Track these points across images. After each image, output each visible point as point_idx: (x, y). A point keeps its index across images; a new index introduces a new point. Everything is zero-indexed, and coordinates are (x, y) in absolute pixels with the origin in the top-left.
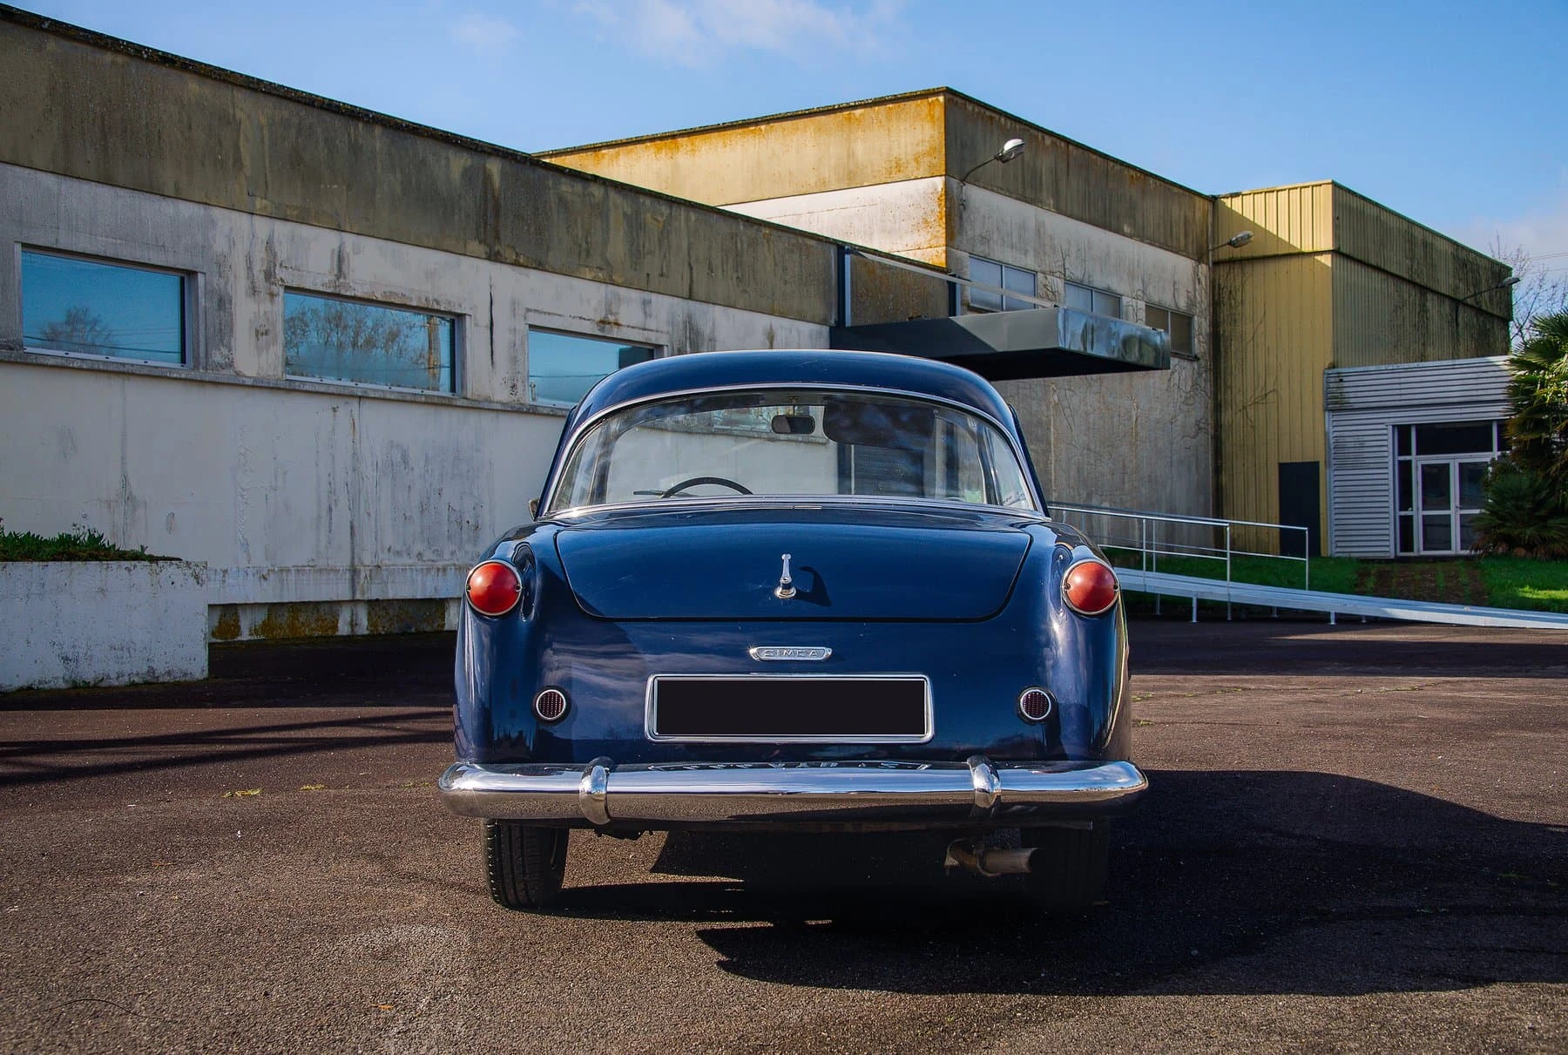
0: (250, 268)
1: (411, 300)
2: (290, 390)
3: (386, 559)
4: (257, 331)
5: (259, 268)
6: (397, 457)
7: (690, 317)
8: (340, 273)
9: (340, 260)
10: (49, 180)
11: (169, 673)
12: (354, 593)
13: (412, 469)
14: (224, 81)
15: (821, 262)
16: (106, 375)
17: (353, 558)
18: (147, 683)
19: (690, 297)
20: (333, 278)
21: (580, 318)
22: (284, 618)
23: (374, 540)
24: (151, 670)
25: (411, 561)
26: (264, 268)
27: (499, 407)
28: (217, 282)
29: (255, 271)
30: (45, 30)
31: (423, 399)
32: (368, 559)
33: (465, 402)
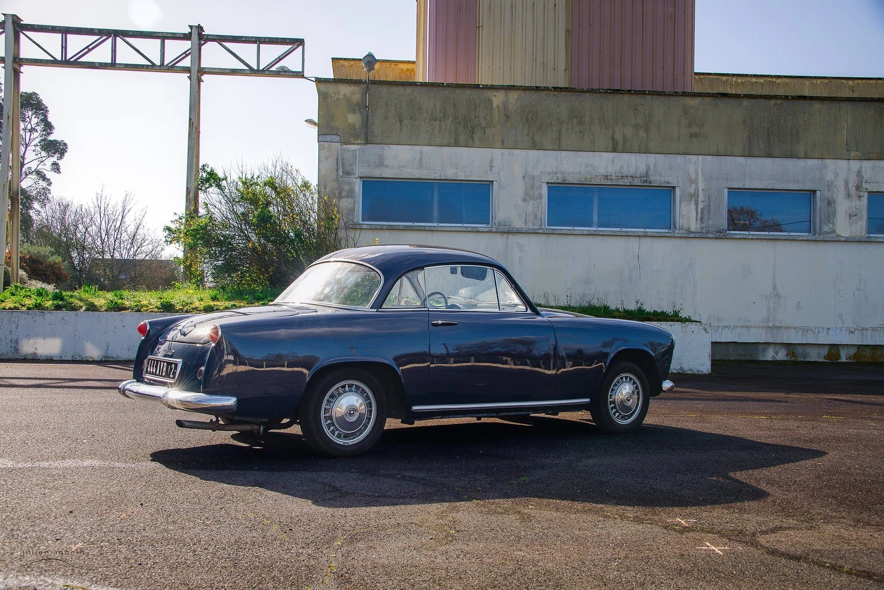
2: (869, 241)
4: (850, 215)
5: (852, 185)
10: (741, 160)
11: (690, 370)
16: (766, 241)
18: (679, 373)
22: (867, 352)
24: (682, 368)
26: (856, 184)
28: (827, 194)
29: (850, 186)
30: (742, 97)
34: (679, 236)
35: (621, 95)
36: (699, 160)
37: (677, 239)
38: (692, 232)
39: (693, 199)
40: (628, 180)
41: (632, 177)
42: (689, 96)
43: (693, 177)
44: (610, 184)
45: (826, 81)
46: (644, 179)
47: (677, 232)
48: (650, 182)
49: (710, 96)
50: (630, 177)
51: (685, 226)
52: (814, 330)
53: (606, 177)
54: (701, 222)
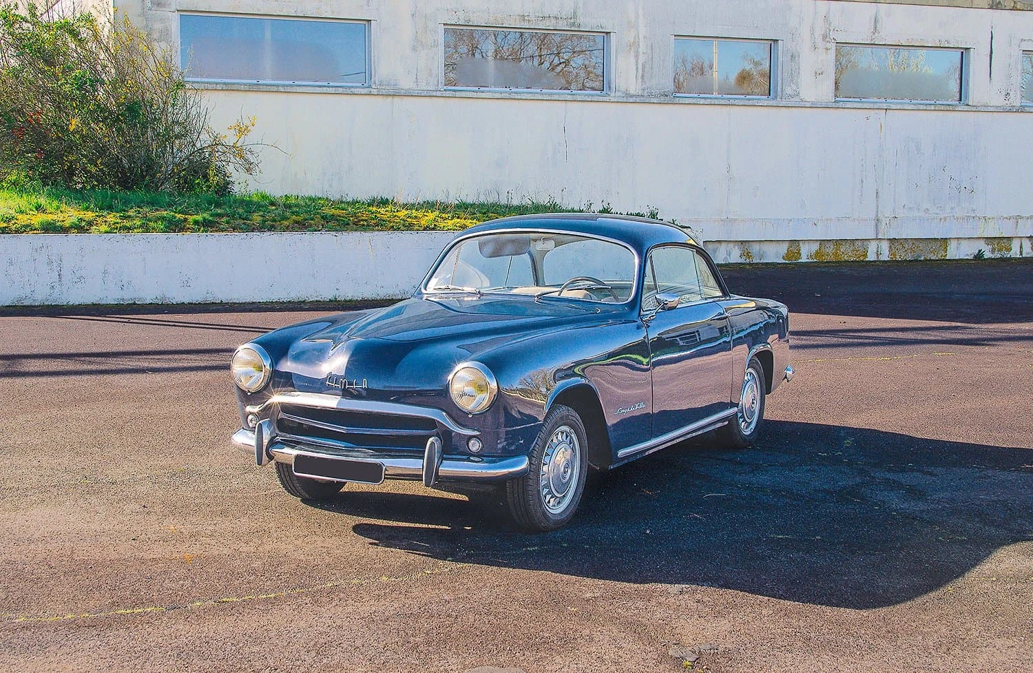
0: (813, 34)
1: (927, 42)
2: (836, 107)
3: (901, 213)
4: (816, 73)
5: (819, 32)
6: (912, 146)
8: (875, 30)
9: (876, 22)
12: (877, 234)
13: (923, 154)
17: (877, 212)
20: (870, 33)
22: (830, 249)
23: (893, 201)
25: (920, 214)
26: (823, 33)
27: (993, 109)
28: (790, 45)
29: (816, 35)
31: (933, 108)
32: (887, 213)
33: (966, 108)
34: (616, 100)
37: (614, 105)
38: (632, 96)
39: (633, 50)
40: (550, 21)
41: (556, 17)
43: (632, 19)
44: (527, 26)
46: (572, 21)
47: (613, 94)
48: (579, 25)
50: (553, 17)
51: (623, 88)
52: (773, 222)
53: (522, 17)
54: (642, 82)
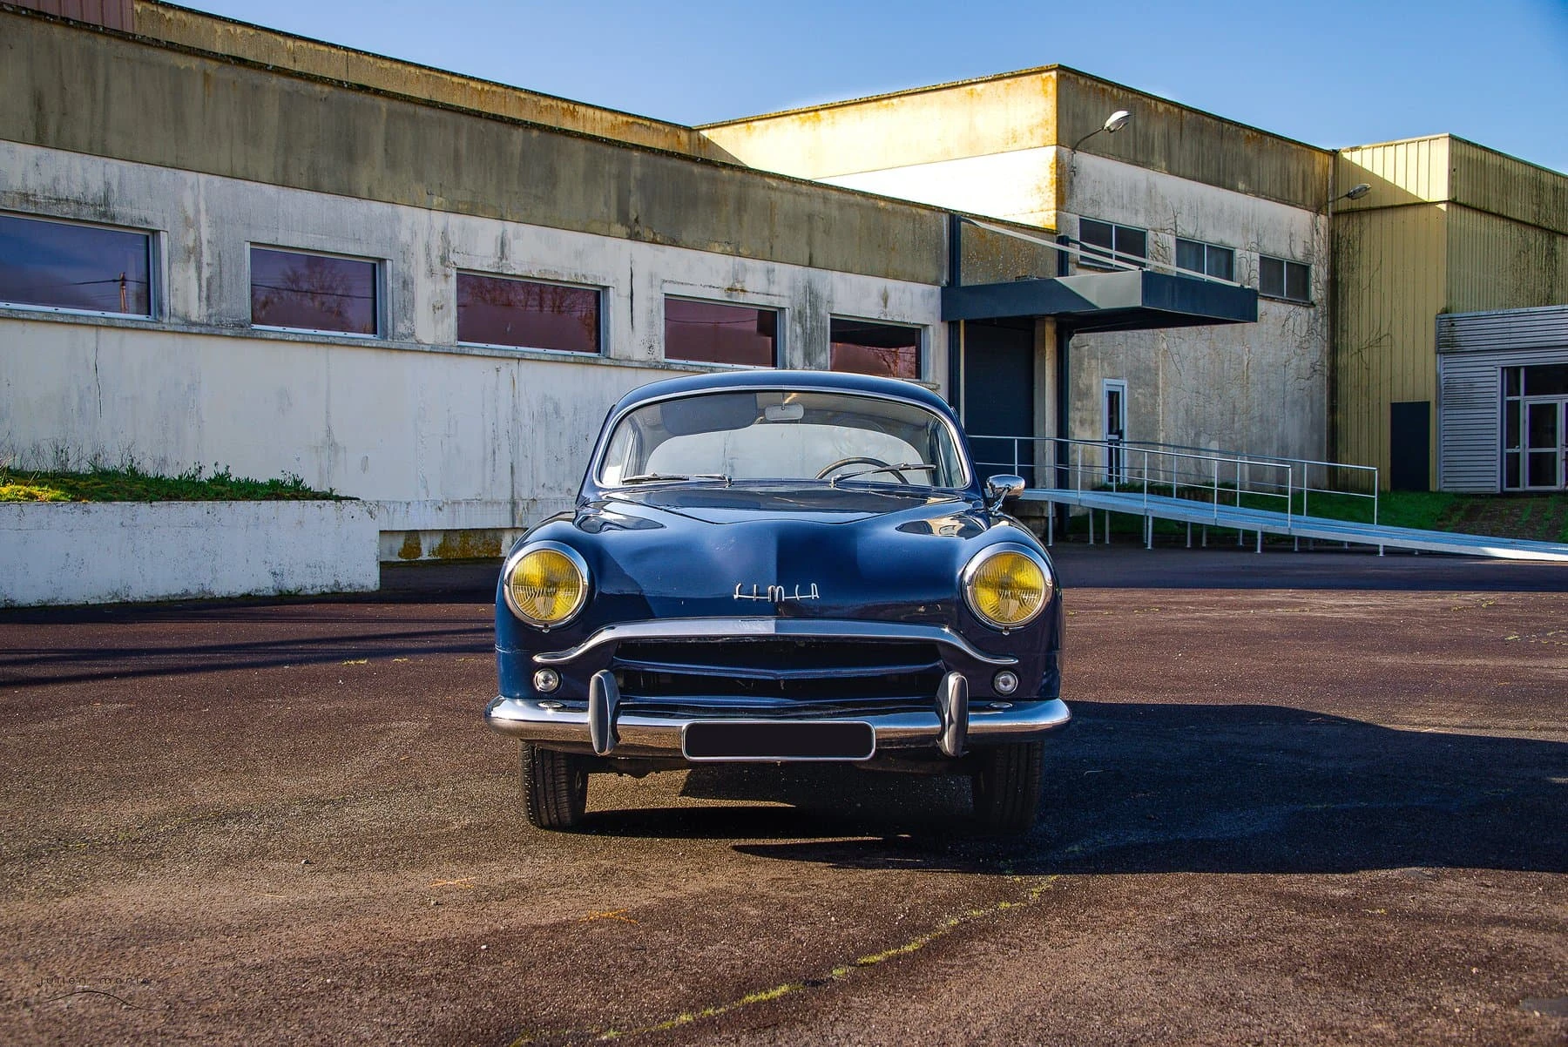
0: (428, 254)
1: (563, 276)
2: (460, 354)
3: (541, 494)
4: (434, 306)
5: (436, 254)
6: (550, 408)
7: (810, 283)
8: (503, 256)
9: (503, 245)
10: (271, 190)
11: (350, 586)
12: (514, 522)
13: (564, 418)
14: (409, 101)
15: (934, 228)
16: (314, 346)
17: (513, 492)
18: (333, 593)
19: (810, 265)
20: (497, 260)
21: (710, 286)
22: (457, 542)
23: (530, 478)
25: (562, 496)
26: (440, 254)
27: (637, 365)
28: (401, 267)
29: (433, 257)
30: (270, 71)
31: (572, 359)
32: (526, 494)
33: (608, 362)
34: (171, 329)
35: (46, 26)
36: (201, 182)
37: (169, 336)
38: (194, 324)
39: (193, 258)
40: (69, 207)
41: (78, 203)
42: (181, 52)
43: (191, 213)
44: (33, 212)
45: (252, 32)
46: (102, 209)
47: (166, 320)
48: (113, 217)
49: (216, 60)
50: (74, 201)
51: (180, 309)
52: (388, 506)
53: (25, 197)
54: (207, 305)
